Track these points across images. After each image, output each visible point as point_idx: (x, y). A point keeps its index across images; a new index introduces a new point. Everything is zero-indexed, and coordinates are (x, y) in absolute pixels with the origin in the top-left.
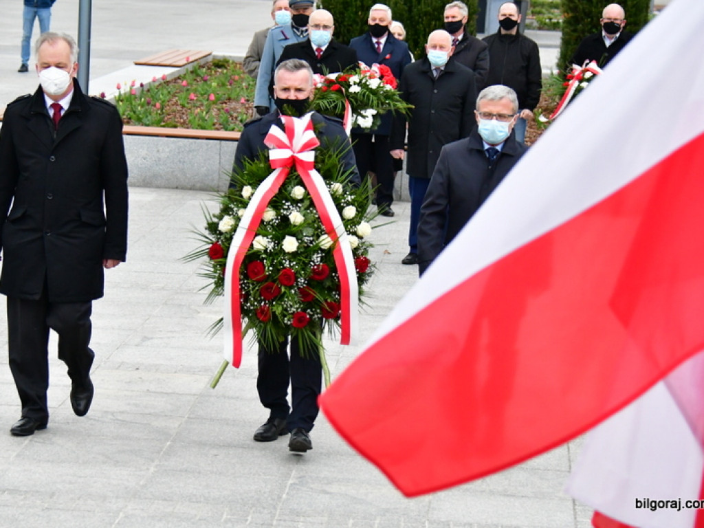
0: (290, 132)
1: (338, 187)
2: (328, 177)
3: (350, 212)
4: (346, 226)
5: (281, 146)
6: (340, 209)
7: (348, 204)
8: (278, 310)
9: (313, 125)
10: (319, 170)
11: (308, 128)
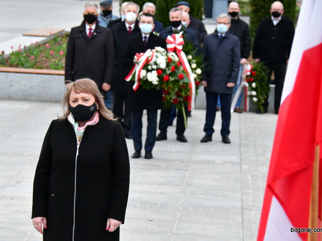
0: (174, 39)
1: (190, 57)
2: (187, 53)
3: (194, 66)
4: (192, 71)
5: (171, 43)
6: (190, 65)
7: (193, 63)
8: (168, 98)
9: (183, 36)
10: (184, 51)
11: (181, 37)
